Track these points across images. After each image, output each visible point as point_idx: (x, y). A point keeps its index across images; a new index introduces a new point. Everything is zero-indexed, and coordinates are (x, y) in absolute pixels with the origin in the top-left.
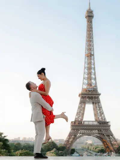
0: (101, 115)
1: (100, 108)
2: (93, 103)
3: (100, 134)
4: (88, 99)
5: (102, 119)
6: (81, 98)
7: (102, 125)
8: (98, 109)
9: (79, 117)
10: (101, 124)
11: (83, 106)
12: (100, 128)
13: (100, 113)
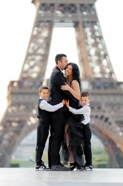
0: (99, 62)
1: (98, 38)
2: (76, 25)
3: (97, 117)
4: (59, 13)
5: (103, 72)
6: (40, 9)
7: (102, 91)
8: (91, 41)
9: (32, 67)
10: (99, 88)
11: (45, 34)
12: (99, 99)
13: (98, 54)
